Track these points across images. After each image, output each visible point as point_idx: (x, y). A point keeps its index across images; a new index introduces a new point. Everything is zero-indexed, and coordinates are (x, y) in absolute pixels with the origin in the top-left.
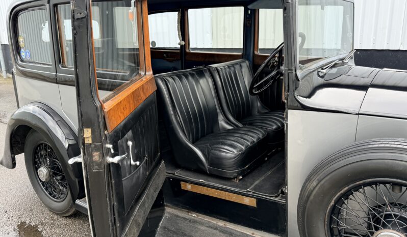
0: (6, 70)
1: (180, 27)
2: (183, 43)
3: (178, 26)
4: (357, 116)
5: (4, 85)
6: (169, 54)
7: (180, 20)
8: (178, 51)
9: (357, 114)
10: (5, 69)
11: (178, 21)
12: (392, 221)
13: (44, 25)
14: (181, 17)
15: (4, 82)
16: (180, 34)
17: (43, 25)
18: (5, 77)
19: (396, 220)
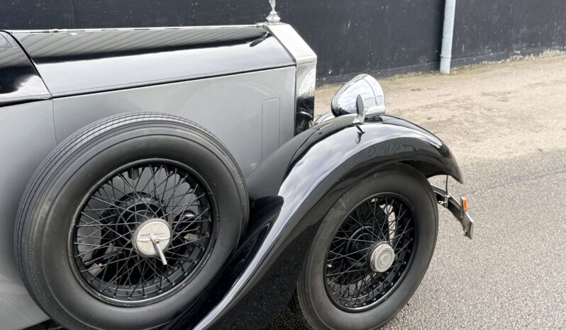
4: (51, 101)
9: (51, 99)
12: (134, 216)
19: (136, 213)
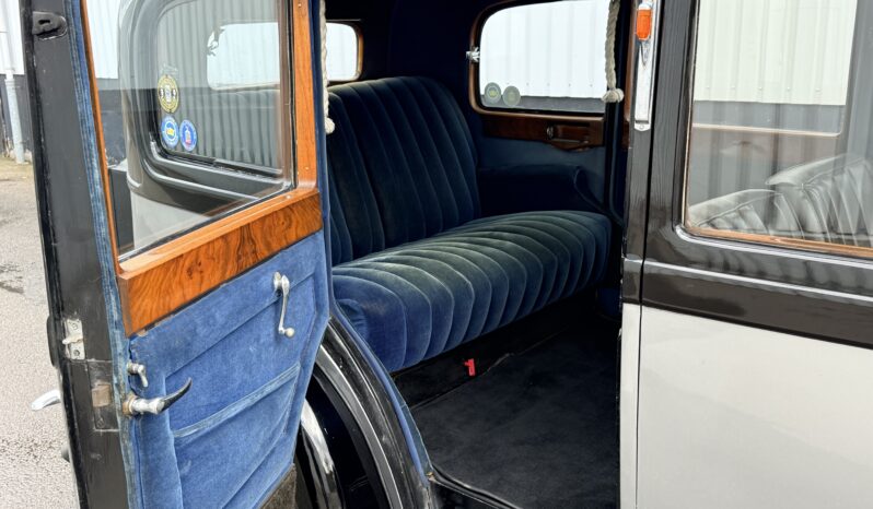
0: (23, 143)
1: (613, 46)
2: (619, 95)
3: (607, 43)
5: (19, 184)
6: (559, 127)
7: (614, 25)
8: (600, 119)
10: (21, 140)
11: (609, 29)
13: (216, 39)
14: (619, 15)
15: (19, 174)
16: (613, 66)
17: (212, 37)
18: (19, 161)
